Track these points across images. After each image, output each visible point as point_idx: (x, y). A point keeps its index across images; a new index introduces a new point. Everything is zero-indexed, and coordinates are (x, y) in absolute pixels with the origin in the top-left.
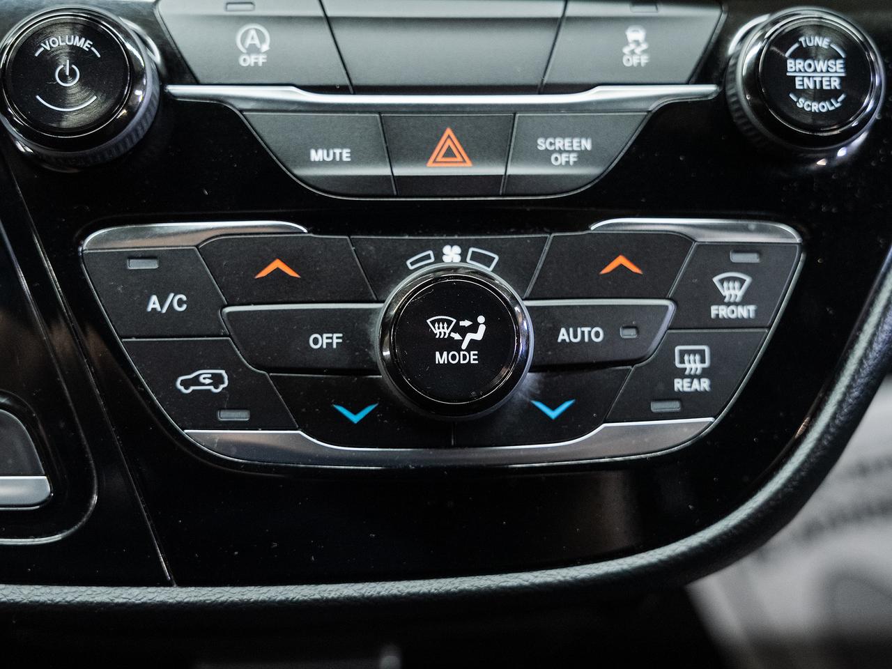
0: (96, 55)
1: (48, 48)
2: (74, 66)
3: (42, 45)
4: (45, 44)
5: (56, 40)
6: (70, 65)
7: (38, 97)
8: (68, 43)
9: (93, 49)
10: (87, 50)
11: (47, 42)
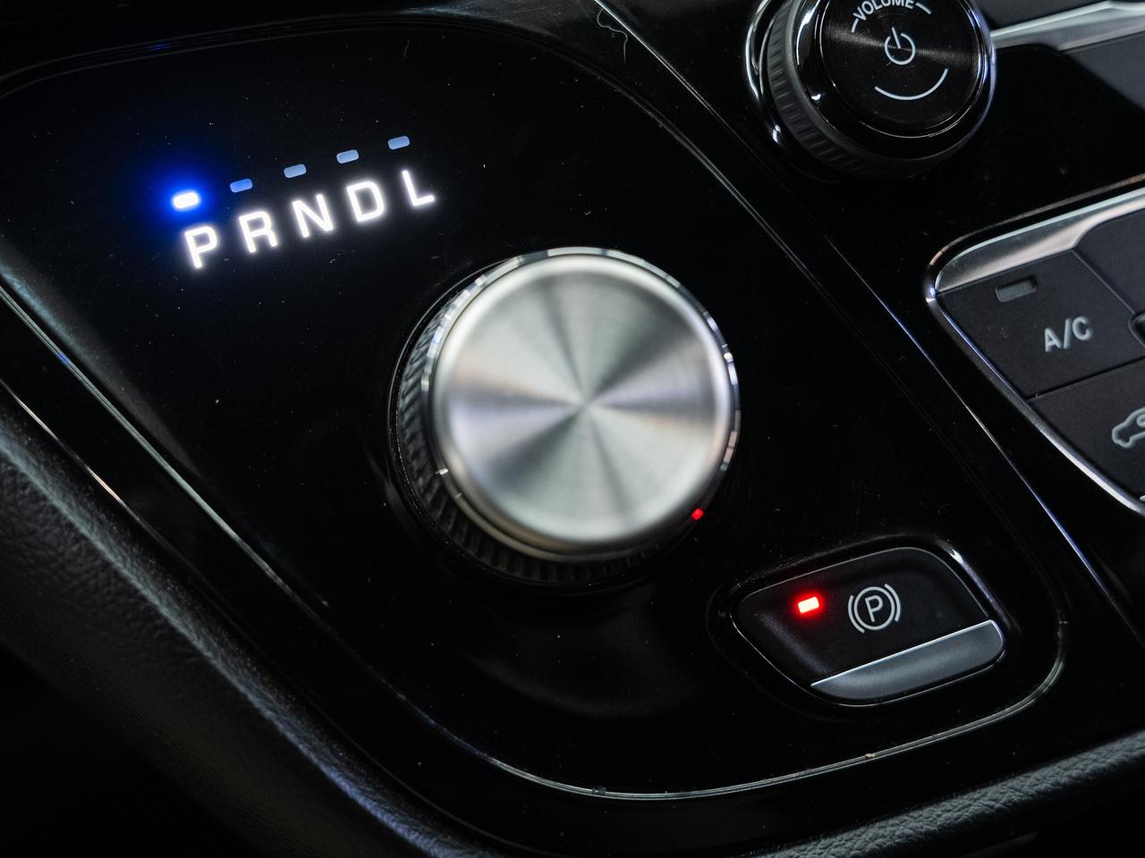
0: (924, 11)
1: (864, 18)
2: (903, 35)
3: (855, 14)
4: (858, 13)
5: (868, 3)
6: (899, 35)
7: (877, 88)
8: (885, 5)
9: (918, 4)
10: (911, 7)
11: (859, 9)
